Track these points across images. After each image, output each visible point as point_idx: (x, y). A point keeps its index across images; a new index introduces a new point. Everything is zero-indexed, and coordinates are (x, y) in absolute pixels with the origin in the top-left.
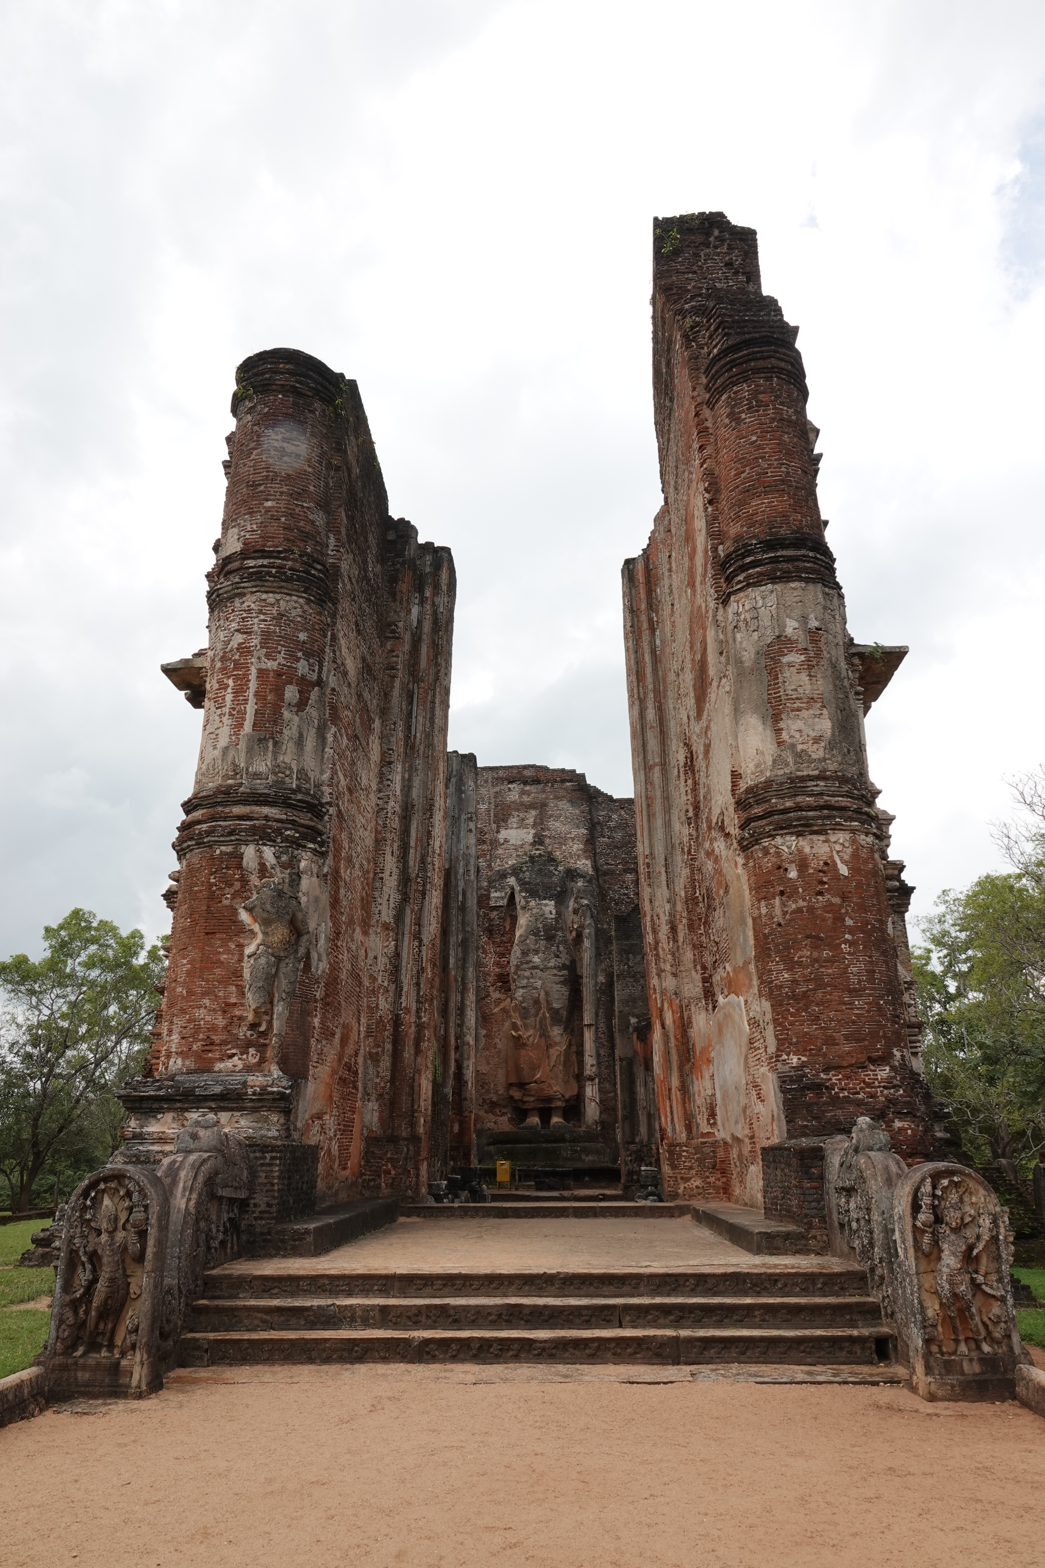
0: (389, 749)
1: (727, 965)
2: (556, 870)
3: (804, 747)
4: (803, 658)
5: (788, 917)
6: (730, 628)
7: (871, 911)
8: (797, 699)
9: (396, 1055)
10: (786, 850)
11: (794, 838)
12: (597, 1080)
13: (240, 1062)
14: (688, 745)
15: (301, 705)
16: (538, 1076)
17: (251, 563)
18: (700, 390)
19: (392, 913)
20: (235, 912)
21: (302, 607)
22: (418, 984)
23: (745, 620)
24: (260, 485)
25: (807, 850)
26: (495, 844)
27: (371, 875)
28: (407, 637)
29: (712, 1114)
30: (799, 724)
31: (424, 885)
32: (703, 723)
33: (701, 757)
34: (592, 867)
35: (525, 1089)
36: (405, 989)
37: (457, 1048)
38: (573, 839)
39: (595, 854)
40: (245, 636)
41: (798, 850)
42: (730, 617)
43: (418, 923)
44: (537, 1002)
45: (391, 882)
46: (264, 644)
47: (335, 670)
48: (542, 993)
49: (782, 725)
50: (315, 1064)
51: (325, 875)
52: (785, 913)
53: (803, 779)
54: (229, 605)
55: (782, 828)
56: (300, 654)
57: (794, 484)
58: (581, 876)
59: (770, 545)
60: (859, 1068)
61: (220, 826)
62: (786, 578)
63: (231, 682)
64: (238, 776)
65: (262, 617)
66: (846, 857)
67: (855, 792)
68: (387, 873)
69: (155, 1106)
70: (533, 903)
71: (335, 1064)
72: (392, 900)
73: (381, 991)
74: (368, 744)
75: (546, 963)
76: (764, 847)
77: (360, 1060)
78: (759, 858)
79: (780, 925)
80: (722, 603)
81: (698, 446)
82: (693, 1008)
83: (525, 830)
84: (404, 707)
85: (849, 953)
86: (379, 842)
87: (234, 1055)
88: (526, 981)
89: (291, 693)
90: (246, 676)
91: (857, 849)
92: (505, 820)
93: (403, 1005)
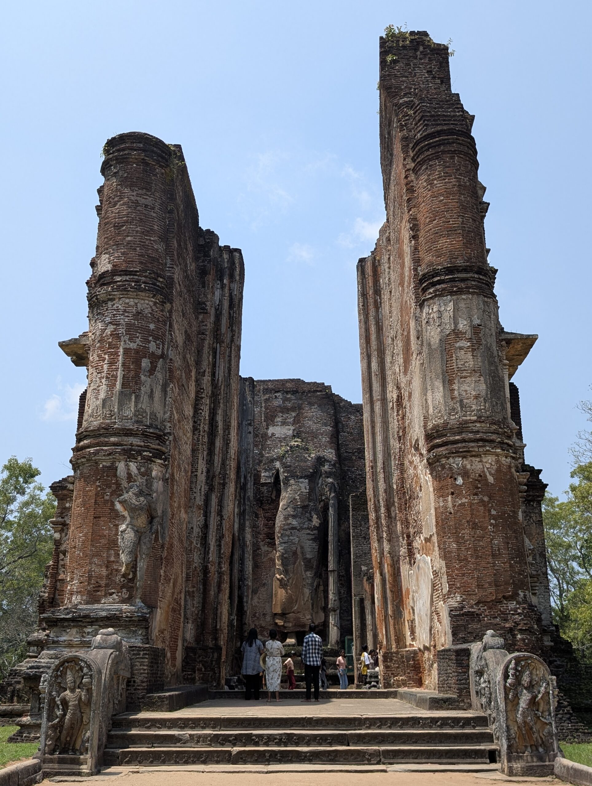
0: (201, 389)
1: (421, 535)
2: (309, 456)
3: (468, 401)
4: (469, 344)
5: (456, 508)
6: (424, 322)
7: (508, 506)
8: (465, 370)
9: (205, 592)
10: (456, 466)
11: (460, 459)
12: (338, 611)
13: (117, 597)
14: (398, 388)
15: (152, 371)
16: (295, 608)
17: (118, 279)
18: (409, 160)
19: (203, 497)
20: (113, 504)
21: (151, 307)
22: (219, 546)
23: (433, 318)
24: (123, 226)
25: (469, 467)
26: (265, 436)
27: (190, 473)
28: (213, 312)
29: (413, 632)
30: (465, 387)
31: (224, 479)
32: (408, 377)
33: (407, 399)
34: (336, 455)
35: (286, 618)
36: (212, 548)
37: (239, 588)
38: (322, 434)
39: (338, 445)
40: (115, 327)
41: (463, 466)
42: (424, 314)
43: (220, 504)
44: (295, 553)
45: (202, 478)
46: (128, 331)
47: (172, 346)
48: (299, 548)
49: (455, 387)
50: (160, 599)
51: (167, 479)
52: (454, 506)
53: (466, 422)
54: (104, 305)
55: (453, 453)
56: (151, 338)
57: (467, 229)
58: (328, 461)
59: (449, 270)
60: (497, 602)
61: (102, 450)
62: (460, 291)
63: (106, 356)
64: (113, 417)
65: (126, 314)
66: (493, 472)
67: (500, 430)
68: (200, 471)
69: (65, 624)
70: (292, 481)
71: (171, 599)
72: (203, 489)
73: (196, 550)
74: (188, 388)
75: (302, 525)
76: (442, 464)
77: (183, 596)
78: (439, 471)
79: (451, 513)
80: (419, 305)
81: (407, 198)
82: (401, 563)
83: (287, 427)
84: (211, 359)
85: (493, 532)
86: (194, 451)
87: (113, 593)
88: (287, 538)
89: (145, 363)
90: (116, 354)
91: (500, 466)
92: (273, 421)
93: (210, 559)
